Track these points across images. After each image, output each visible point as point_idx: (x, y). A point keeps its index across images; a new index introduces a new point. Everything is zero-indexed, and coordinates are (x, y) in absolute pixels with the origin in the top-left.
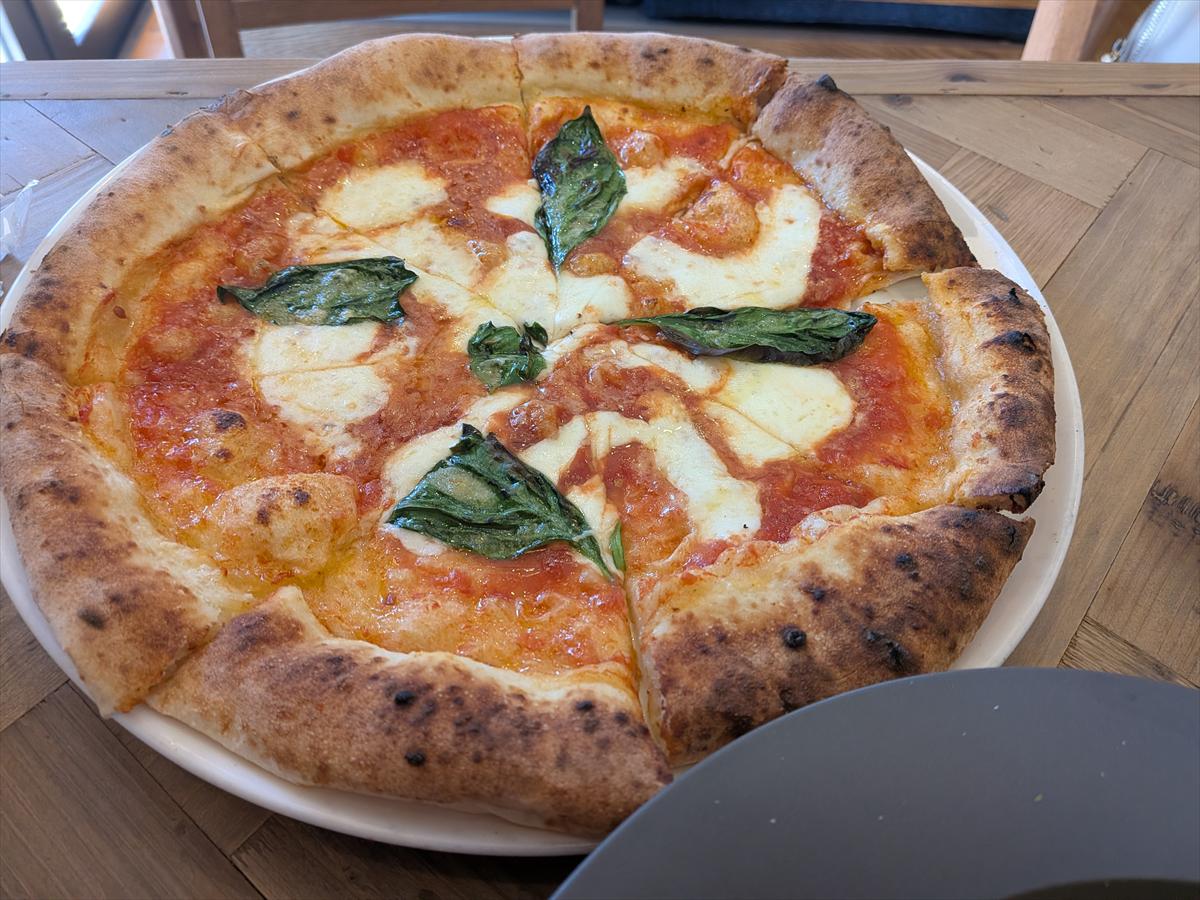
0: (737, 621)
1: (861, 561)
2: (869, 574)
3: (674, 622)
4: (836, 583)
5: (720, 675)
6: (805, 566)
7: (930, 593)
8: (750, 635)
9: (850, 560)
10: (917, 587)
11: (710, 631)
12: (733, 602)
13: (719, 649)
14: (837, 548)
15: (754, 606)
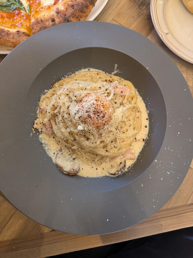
0: (44, 18)
1: (65, 7)
2: (66, 9)
3: (34, 19)
4: (61, 11)
5: (41, 26)
6: (56, 8)
7: (75, 11)
8: (46, 20)
9: (64, 7)
10: (73, 10)
11: (40, 20)
12: (44, 15)
13: (41, 23)
14: (62, 5)
15: (48, 16)
